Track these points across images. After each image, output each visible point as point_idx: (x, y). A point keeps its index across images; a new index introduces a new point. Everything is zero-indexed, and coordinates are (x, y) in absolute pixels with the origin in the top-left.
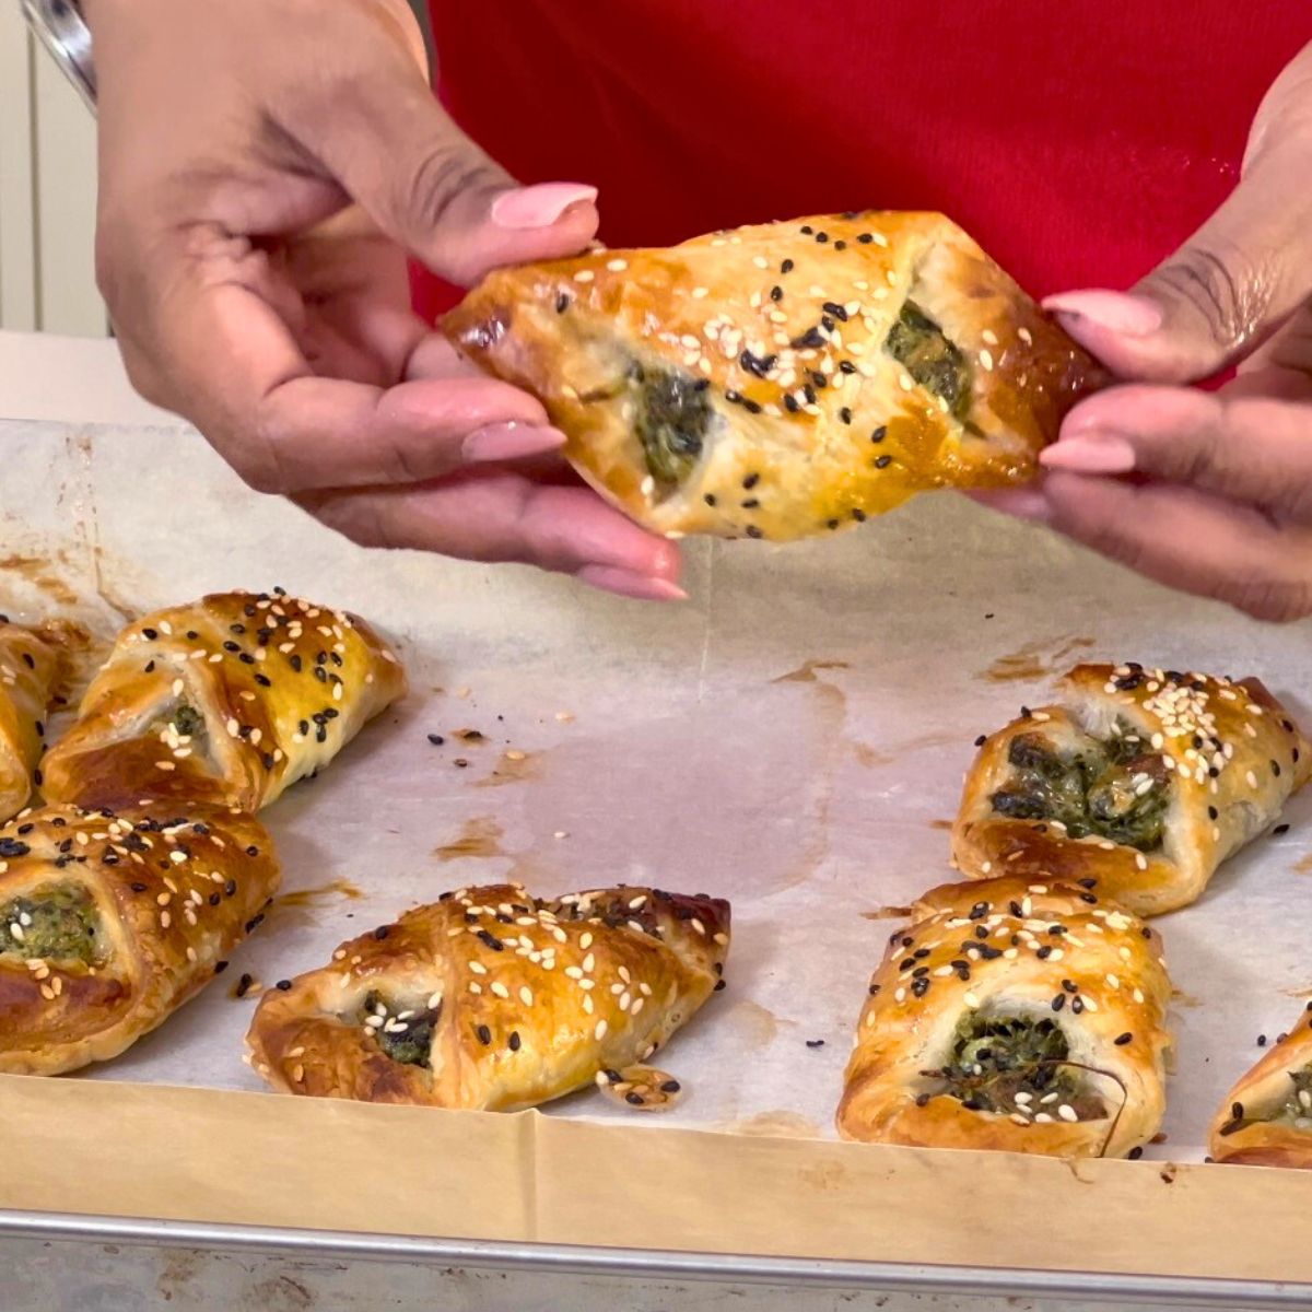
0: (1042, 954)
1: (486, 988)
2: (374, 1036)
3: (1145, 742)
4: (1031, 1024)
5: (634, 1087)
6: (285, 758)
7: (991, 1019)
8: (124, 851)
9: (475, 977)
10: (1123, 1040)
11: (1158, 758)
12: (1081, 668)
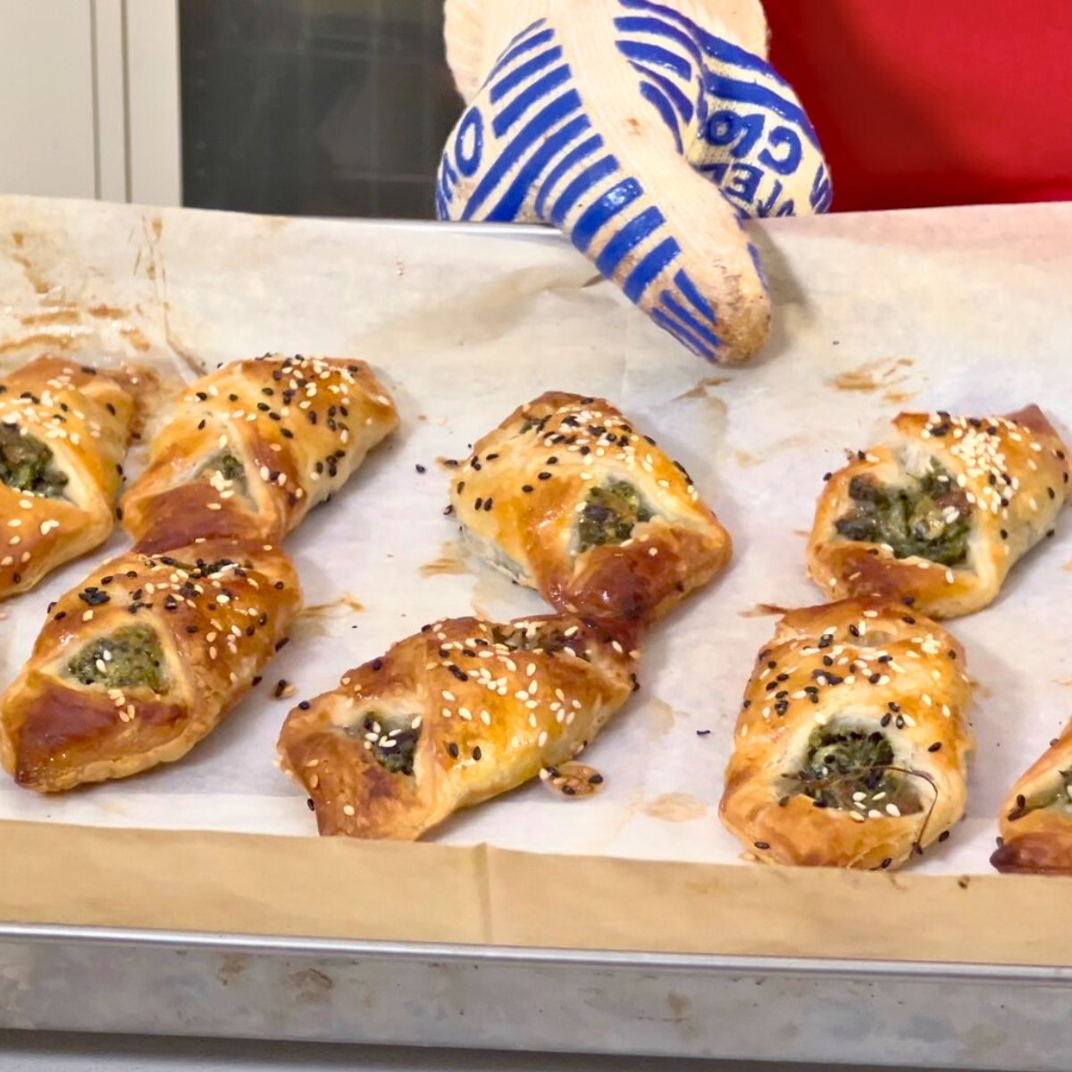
0: (874, 680)
1: (455, 713)
2: (371, 750)
3: (952, 481)
4: (866, 736)
5: (568, 781)
6: (305, 494)
7: (836, 731)
8: (179, 598)
9: (446, 703)
10: (935, 748)
11: (963, 494)
12: (904, 416)
